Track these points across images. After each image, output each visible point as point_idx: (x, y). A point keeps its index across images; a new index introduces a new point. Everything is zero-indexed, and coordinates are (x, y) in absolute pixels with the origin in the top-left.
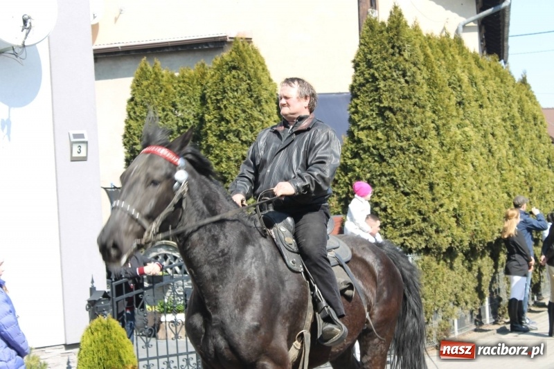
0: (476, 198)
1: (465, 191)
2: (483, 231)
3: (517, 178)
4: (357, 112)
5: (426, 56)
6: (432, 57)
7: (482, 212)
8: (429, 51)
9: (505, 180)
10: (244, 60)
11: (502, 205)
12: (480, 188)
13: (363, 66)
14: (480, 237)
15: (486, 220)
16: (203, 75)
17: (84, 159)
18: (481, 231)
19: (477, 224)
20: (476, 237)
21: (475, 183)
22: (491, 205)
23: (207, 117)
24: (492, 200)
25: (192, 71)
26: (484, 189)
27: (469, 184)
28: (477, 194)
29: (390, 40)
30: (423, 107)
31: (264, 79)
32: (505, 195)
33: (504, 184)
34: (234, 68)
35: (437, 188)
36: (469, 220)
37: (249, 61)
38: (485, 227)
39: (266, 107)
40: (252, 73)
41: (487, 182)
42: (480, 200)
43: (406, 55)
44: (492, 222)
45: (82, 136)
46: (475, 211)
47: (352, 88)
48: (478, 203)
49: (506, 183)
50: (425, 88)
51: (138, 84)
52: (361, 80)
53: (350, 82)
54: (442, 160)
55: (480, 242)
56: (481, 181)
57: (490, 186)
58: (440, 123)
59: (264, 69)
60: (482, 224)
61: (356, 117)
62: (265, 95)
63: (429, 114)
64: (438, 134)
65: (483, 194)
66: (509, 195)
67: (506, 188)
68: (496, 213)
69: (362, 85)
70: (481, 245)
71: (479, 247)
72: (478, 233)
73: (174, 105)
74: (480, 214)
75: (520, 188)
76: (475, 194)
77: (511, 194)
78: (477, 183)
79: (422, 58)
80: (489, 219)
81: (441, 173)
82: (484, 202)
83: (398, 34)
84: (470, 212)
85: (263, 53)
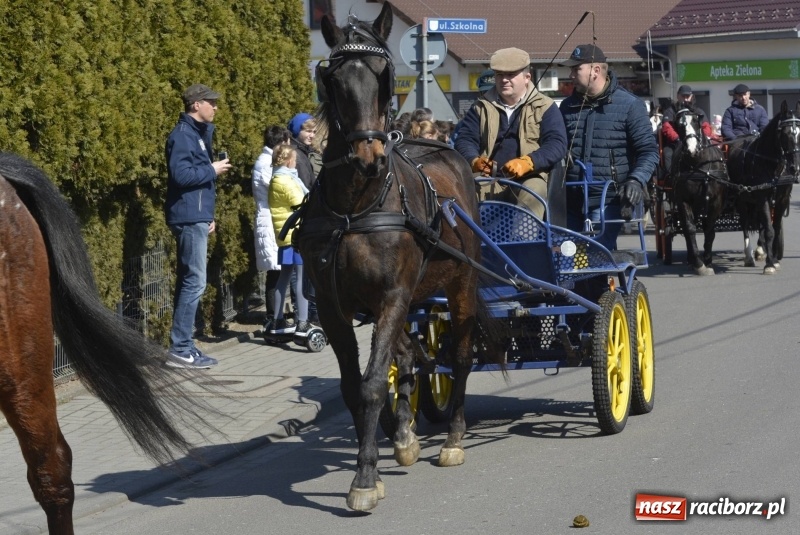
0: (88, 88)
1: (55, 72)
2: (100, 160)
3: (200, 50)
7: (101, 119)
9: (168, 54)
11: (158, 107)
12: (99, 68)
14: (93, 173)
15: (110, 137)
18: (96, 160)
19: (87, 146)
20: (84, 174)
21: (86, 55)
22: (127, 105)
24: (130, 94)
26: (111, 71)
27: (68, 57)
28: (89, 80)
32: (168, 86)
33: (165, 62)
36: (60, 136)
38: (104, 152)
41: (118, 55)
42: (94, 93)
44: (123, 141)
46: (81, 116)
48: (93, 100)
49: (170, 59)
55: (93, 185)
56: (103, 51)
57: (125, 64)
60: (98, 144)
65: (106, 81)
66: (175, 85)
67: (171, 71)
68: (137, 123)
70: (97, 191)
71: (92, 195)
72: (87, 166)
74: (94, 123)
75: (204, 72)
76: (86, 80)
77: (182, 83)
78: (92, 56)
80: (117, 135)
82: (107, 97)
84: (66, 118)
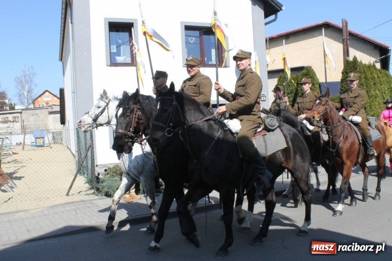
4: (343, 87)
5: (364, 70)
6: (366, 71)
8: (365, 69)
10: (309, 73)
13: (345, 73)
16: (298, 77)
17: (265, 101)
23: (299, 89)
25: (294, 76)
29: (353, 66)
30: (363, 85)
31: (315, 78)
34: (307, 75)
35: (367, 109)
37: (311, 73)
39: (316, 86)
40: (312, 76)
43: (358, 70)
45: (264, 94)
47: (341, 80)
50: (364, 80)
51: (279, 81)
52: (344, 77)
53: (341, 78)
54: (368, 101)
58: (368, 90)
59: (315, 75)
61: (342, 88)
62: (315, 82)
63: (365, 87)
64: (368, 93)
69: (344, 79)
73: (289, 86)
79: (363, 71)
81: (368, 104)
83: (355, 64)
85: (315, 70)
